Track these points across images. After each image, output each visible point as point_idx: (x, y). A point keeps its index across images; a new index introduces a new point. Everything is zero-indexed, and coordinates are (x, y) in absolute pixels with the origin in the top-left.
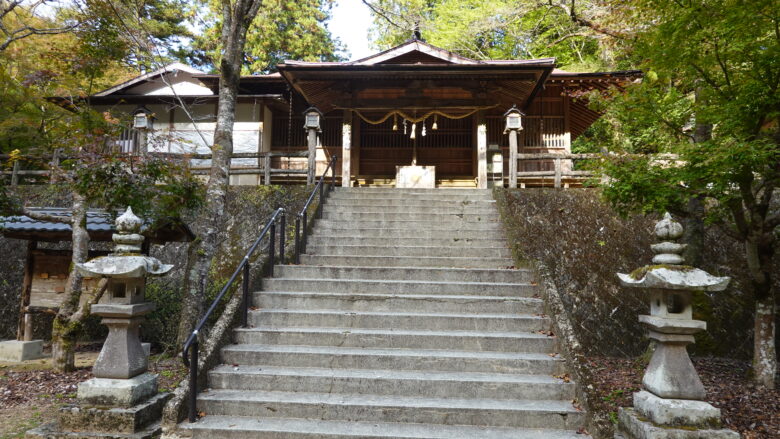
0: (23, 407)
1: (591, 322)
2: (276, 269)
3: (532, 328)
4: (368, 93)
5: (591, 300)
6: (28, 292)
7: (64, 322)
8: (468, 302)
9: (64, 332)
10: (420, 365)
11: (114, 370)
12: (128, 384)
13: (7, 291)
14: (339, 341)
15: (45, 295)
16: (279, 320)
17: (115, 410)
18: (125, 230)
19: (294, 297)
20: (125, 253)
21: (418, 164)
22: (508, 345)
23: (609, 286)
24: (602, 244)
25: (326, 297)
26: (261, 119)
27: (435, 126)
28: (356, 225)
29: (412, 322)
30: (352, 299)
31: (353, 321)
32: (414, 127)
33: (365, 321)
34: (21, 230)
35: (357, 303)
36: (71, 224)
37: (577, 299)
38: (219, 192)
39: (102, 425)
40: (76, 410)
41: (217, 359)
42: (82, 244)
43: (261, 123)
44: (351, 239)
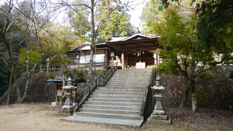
0: (55, 111)
1: (174, 100)
2: (97, 88)
3: (141, 98)
4: (128, 46)
5: (174, 94)
6: (57, 93)
7: (61, 97)
8: (131, 94)
9: (62, 99)
10: (117, 104)
11: (67, 104)
12: (69, 106)
13: (53, 93)
14: (105, 100)
15: (59, 93)
16: (96, 97)
17: (67, 110)
18: (69, 81)
19: (99, 93)
20: (69, 85)
21: (141, 62)
22: (135, 101)
23: (179, 91)
24: (179, 81)
25: (105, 93)
26: (104, 53)
27: (143, 53)
28: (119, 78)
29: (119, 97)
30: (109, 93)
31: (108, 97)
32: (138, 53)
33: (111, 97)
34: (55, 81)
35: (110, 94)
36: (63, 80)
37: (171, 94)
38: (90, 72)
39: (65, 112)
40: (62, 110)
41: (84, 103)
42: (64, 83)
43: (104, 54)
44: (117, 81)
